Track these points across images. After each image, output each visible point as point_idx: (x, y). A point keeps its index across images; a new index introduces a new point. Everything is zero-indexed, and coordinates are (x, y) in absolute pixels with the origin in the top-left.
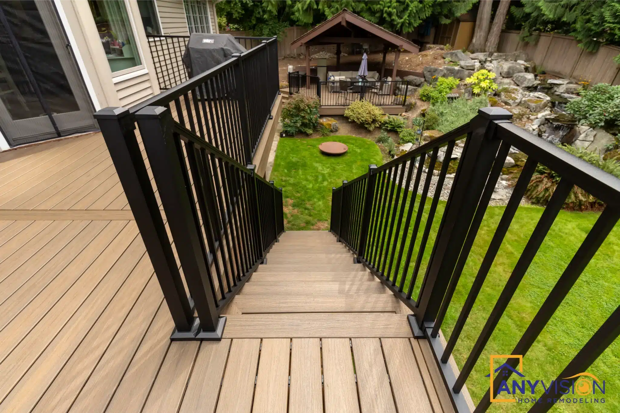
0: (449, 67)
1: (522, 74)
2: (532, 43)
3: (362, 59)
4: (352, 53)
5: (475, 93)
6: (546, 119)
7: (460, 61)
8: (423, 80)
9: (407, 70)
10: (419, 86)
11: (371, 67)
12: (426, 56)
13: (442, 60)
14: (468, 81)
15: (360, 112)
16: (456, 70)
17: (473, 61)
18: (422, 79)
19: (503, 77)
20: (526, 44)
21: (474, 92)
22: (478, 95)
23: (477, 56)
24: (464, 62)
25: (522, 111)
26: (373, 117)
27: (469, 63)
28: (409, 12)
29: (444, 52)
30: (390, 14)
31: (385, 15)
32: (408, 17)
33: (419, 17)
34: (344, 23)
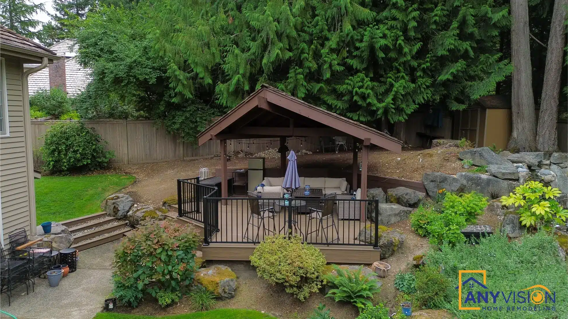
0: (471, 174)
4: (319, 151)
5: (525, 226)
7: (490, 165)
8: (421, 195)
9: (396, 177)
10: (414, 205)
12: (431, 156)
13: (458, 162)
14: (506, 200)
15: (272, 260)
16: (483, 180)
17: (515, 165)
18: (420, 193)
21: (523, 223)
22: (533, 229)
23: (521, 157)
24: (497, 166)
26: (301, 271)
27: (507, 168)
28: (393, 93)
29: (461, 150)
30: (364, 97)
31: (355, 98)
32: (393, 100)
33: (414, 101)
34: (265, 106)
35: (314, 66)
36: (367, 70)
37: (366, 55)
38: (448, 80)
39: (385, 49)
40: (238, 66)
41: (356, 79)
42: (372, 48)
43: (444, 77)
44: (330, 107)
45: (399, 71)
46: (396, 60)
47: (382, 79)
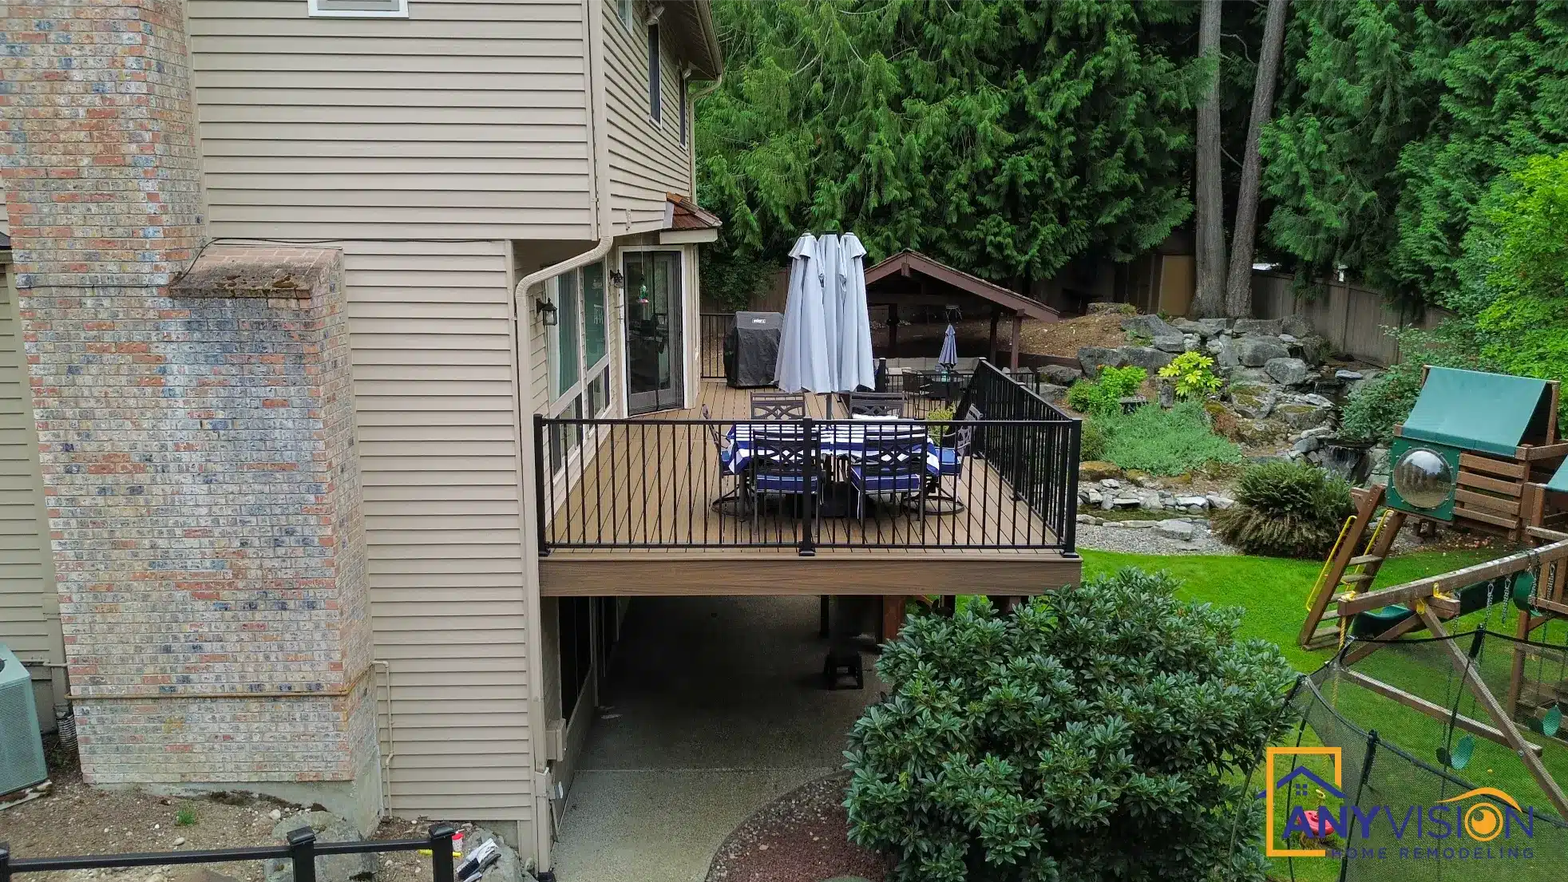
0: (1133, 348)
1: (1279, 361)
2: (1319, 300)
3: (944, 335)
4: (920, 319)
5: (1178, 395)
6: (1320, 441)
7: (1156, 337)
8: (1078, 372)
9: (1044, 353)
10: (1070, 384)
11: (965, 348)
12: (1087, 325)
13: (1120, 334)
14: (1165, 373)
16: (1146, 353)
17: (1188, 335)
18: (1076, 370)
19: (1248, 367)
20: (1310, 303)
21: (1177, 392)
22: (1183, 398)
24: (1164, 337)
25: (1271, 426)
28: (1039, 242)
29: (1123, 317)
30: (999, 247)
31: (989, 249)
32: (1038, 251)
33: (1064, 250)
34: (906, 273)
35: (931, 204)
36: (1002, 210)
37: (1003, 191)
38: (1110, 224)
39: (1030, 185)
40: (834, 206)
41: (990, 222)
42: (1013, 182)
43: (1106, 219)
44: (949, 260)
45: (1046, 211)
46: (1043, 196)
47: (1021, 220)
